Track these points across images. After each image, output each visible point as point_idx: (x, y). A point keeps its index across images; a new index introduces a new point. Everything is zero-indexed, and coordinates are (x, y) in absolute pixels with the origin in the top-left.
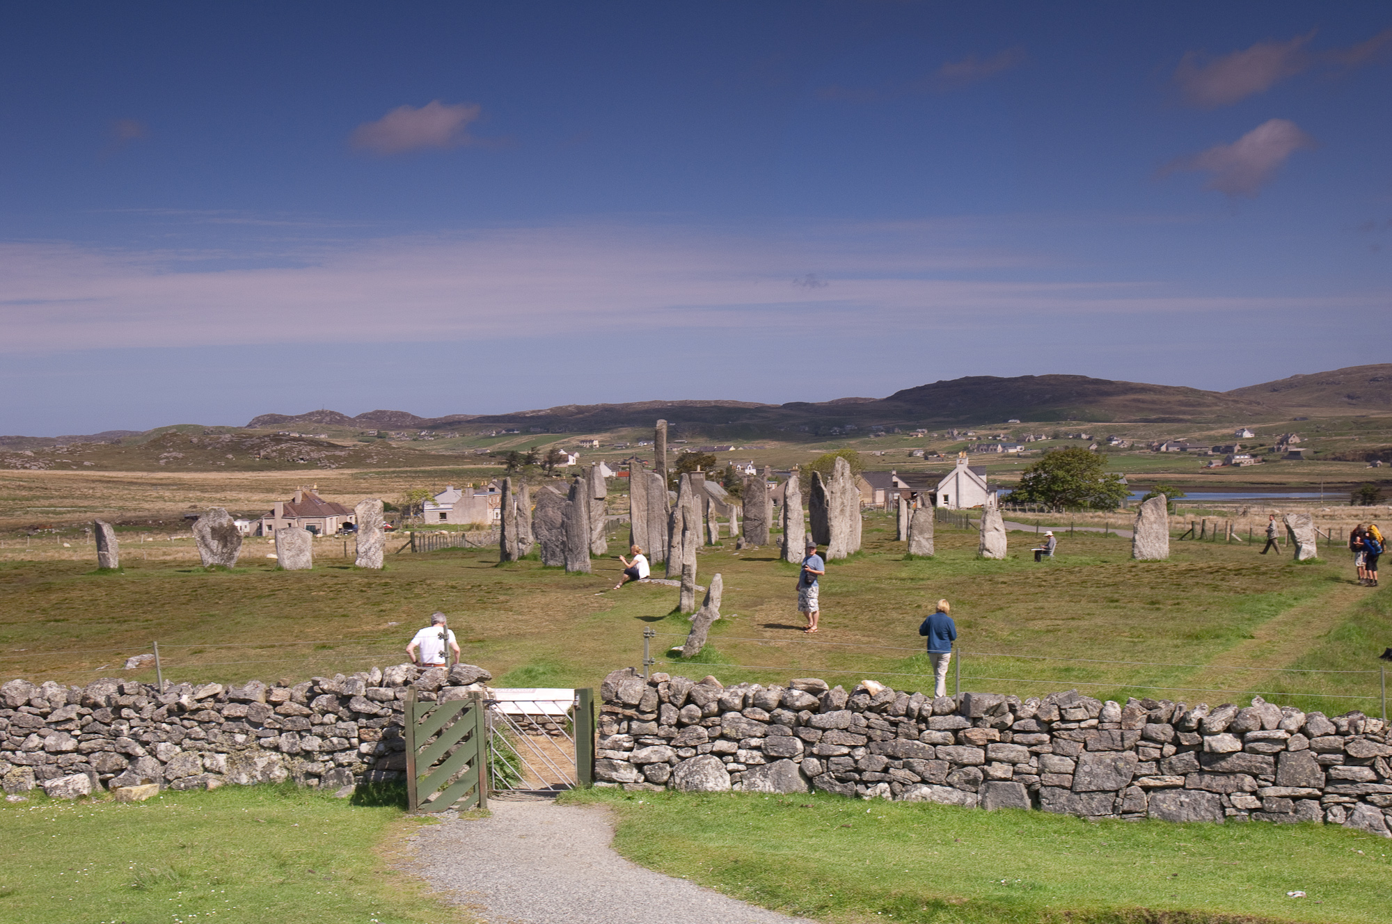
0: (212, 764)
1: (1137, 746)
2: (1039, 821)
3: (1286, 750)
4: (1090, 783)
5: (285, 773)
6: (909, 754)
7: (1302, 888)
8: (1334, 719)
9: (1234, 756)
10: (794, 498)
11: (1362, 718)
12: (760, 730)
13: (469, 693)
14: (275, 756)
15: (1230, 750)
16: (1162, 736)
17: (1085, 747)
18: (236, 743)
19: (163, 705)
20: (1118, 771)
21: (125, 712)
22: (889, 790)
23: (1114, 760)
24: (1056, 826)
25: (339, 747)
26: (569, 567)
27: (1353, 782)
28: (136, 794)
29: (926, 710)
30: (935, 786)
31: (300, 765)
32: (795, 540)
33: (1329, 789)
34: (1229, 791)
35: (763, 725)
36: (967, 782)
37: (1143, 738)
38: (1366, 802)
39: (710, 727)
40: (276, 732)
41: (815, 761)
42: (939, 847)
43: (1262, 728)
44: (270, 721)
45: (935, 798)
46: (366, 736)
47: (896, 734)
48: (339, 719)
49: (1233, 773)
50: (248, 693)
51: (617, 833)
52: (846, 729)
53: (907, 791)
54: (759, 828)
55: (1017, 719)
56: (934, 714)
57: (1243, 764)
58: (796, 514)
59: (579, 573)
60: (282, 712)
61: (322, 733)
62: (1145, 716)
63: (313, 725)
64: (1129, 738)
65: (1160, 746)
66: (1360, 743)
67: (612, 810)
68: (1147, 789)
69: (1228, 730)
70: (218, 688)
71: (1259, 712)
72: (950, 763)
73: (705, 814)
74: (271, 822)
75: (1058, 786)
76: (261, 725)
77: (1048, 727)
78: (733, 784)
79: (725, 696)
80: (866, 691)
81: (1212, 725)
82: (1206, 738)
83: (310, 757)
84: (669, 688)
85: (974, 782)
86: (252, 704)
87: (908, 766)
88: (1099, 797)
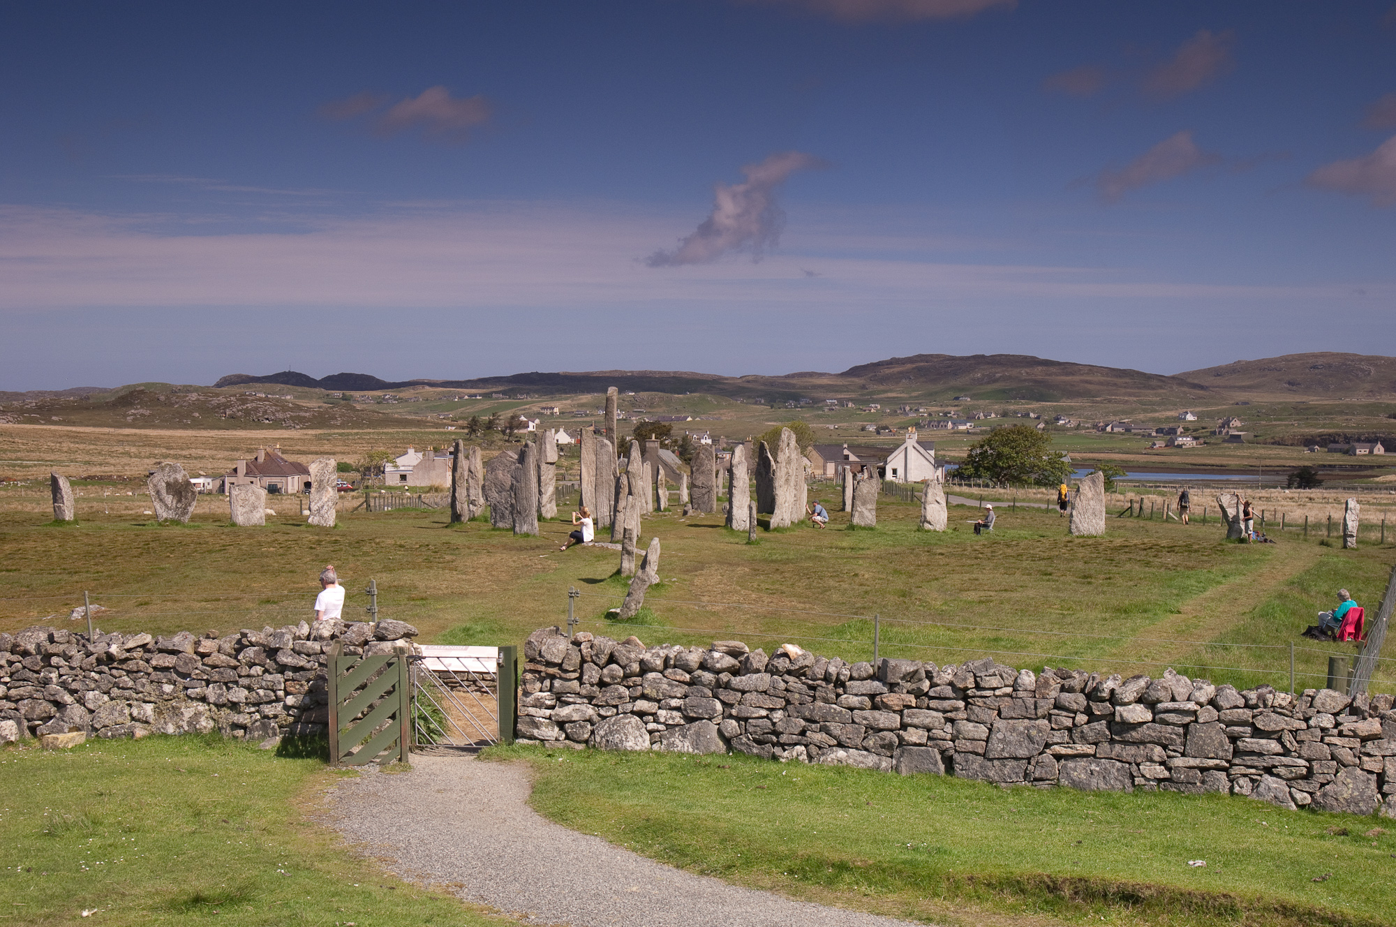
0: (139, 713)
1: (1050, 715)
2: (952, 786)
3: (1196, 721)
4: (1003, 750)
5: (212, 724)
6: (826, 717)
7: (1203, 857)
8: (1244, 693)
9: (1145, 726)
10: (740, 467)
11: (1270, 692)
12: (679, 691)
13: (395, 649)
14: (202, 707)
15: (1140, 720)
16: (1074, 704)
17: (999, 714)
18: (163, 693)
19: (92, 654)
20: (1030, 739)
21: (54, 660)
22: (805, 752)
23: (1027, 728)
24: (969, 792)
25: (265, 699)
26: (517, 529)
27: (1260, 754)
28: (62, 742)
29: (844, 675)
30: (851, 750)
32: (740, 507)
33: (1237, 761)
34: (1139, 760)
35: (683, 686)
36: (883, 746)
37: (1056, 707)
38: (1272, 774)
39: (631, 687)
40: (203, 683)
41: (734, 721)
42: (849, 810)
43: (1173, 699)
44: (197, 671)
45: (851, 761)
46: (292, 689)
47: (814, 698)
48: (266, 671)
49: (1143, 743)
50: (177, 643)
51: (534, 789)
52: (765, 692)
53: (823, 754)
54: (675, 788)
55: (933, 685)
56: (851, 678)
57: (1153, 735)
58: (742, 482)
59: (527, 535)
60: (210, 663)
61: (249, 685)
62: (1059, 685)
63: (240, 676)
64: (1042, 707)
65: (1073, 715)
66: (1267, 716)
67: (532, 767)
68: (1058, 757)
69: (1139, 701)
70: (148, 638)
71: (1170, 683)
72: (866, 728)
73: (623, 773)
74: (191, 771)
75: (971, 753)
76: (189, 675)
77: (963, 694)
78: (652, 744)
79: (647, 656)
80: (786, 655)
81: (1124, 696)
82: (1118, 708)
83: (236, 709)
84: (591, 647)
85: (889, 746)
86: (180, 655)
87: (825, 730)
88: (1011, 764)
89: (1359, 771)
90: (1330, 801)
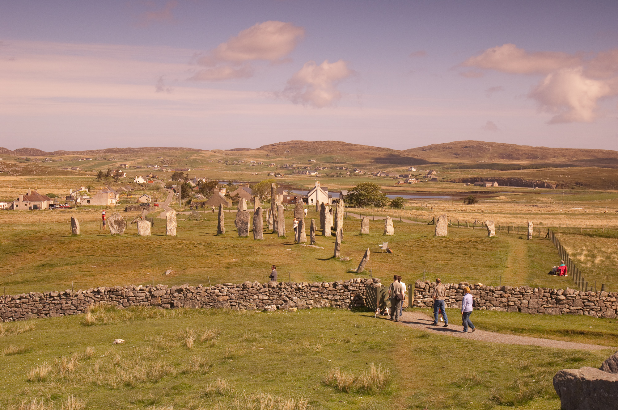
0: (309, 303)
1: (542, 298)
2: (521, 314)
3: (575, 299)
4: (532, 306)
5: (330, 305)
6: (490, 300)
8: (585, 292)
11: (591, 292)
12: (454, 294)
14: (327, 301)
15: (563, 299)
16: (548, 296)
17: (531, 298)
18: (315, 297)
19: (293, 288)
20: (538, 304)
21: (282, 290)
23: (537, 301)
24: (525, 316)
25: (345, 298)
27: (590, 306)
28: (294, 310)
29: (494, 290)
30: (496, 307)
31: (333, 303)
33: (585, 308)
34: (563, 308)
36: (504, 306)
37: (543, 296)
38: (592, 310)
40: (327, 294)
43: (570, 294)
44: (325, 292)
45: (496, 310)
46: (352, 295)
47: (487, 295)
48: (344, 291)
49: (564, 304)
50: (317, 285)
52: (475, 294)
53: (490, 308)
55: (515, 292)
56: (496, 291)
57: (566, 302)
59: (259, 240)
60: (328, 289)
61: (340, 295)
62: (544, 291)
63: (337, 293)
64: (540, 296)
65: (547, 298)
66: (591, 297)
68: (544, 307)
69: (562, 294)
71: (568, 290)
72: (500, 302)
75: (525, 307)
76: (322, 293)
77: (522, 294)
80: (478, 285)
81: (559, 293)
82: (558, 296)
83: (337, 301)
85: (505, 306)
86: (319, 288)
87: (490, 302)
88: (534, 309)
89: (611, 309)
90: (605, 316)
